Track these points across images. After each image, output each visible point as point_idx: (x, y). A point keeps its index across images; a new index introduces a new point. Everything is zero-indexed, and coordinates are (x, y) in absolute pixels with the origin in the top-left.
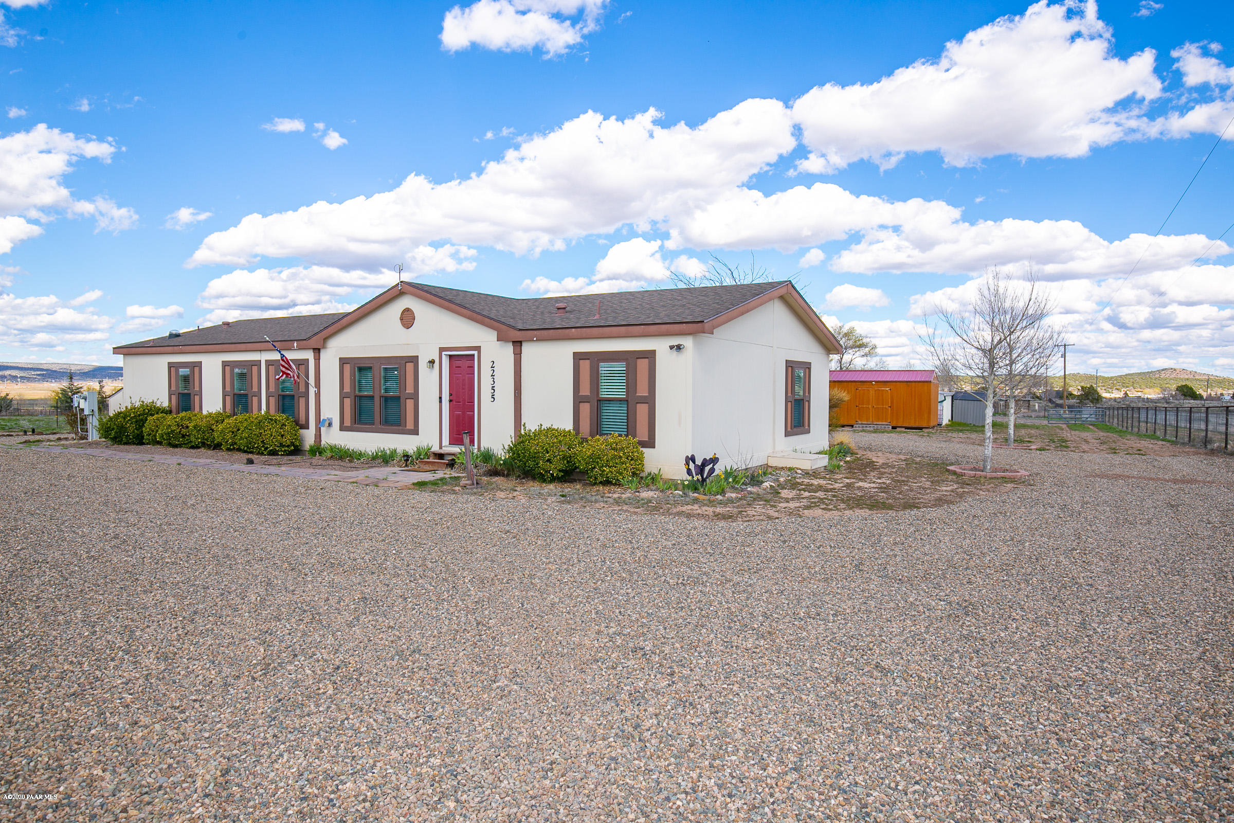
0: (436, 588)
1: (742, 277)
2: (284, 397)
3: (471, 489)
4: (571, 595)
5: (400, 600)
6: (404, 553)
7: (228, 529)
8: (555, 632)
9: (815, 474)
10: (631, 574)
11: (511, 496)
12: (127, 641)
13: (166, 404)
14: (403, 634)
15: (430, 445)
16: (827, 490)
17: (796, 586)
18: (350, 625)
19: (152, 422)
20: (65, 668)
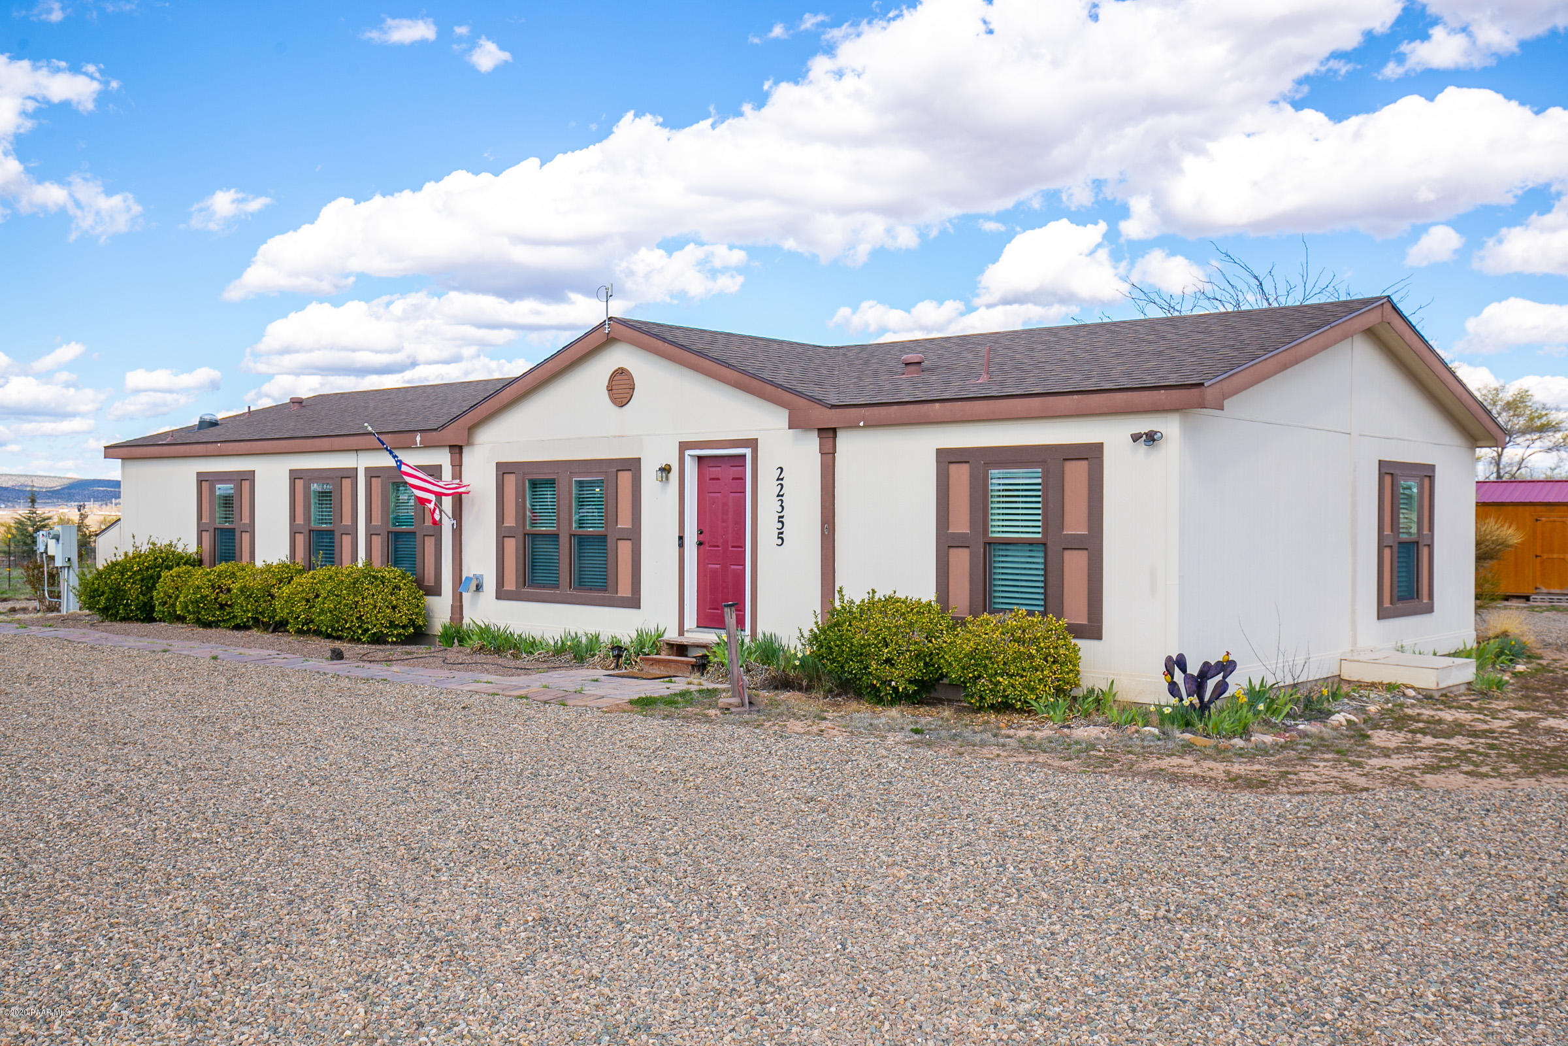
0: (676, 905)
1: (1282, 291)
2: (397, 535)
3: (739, 713)
4: (939, 931)
5: (610, 926)
6: (616, 834)
7: (300, 780)
8: (908, 1004)
9: (1446, 698)
10: (1059, 894)
11: (815, 729)
12: (127, 984)
13: (192, 549)
14: (616, 992)
15: (661, 629)
16: (1474, 734)
17: (1414, 935)
18: (519, 971)
19: (168, 581)
20: (22, 1029)
